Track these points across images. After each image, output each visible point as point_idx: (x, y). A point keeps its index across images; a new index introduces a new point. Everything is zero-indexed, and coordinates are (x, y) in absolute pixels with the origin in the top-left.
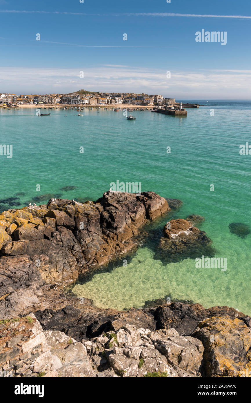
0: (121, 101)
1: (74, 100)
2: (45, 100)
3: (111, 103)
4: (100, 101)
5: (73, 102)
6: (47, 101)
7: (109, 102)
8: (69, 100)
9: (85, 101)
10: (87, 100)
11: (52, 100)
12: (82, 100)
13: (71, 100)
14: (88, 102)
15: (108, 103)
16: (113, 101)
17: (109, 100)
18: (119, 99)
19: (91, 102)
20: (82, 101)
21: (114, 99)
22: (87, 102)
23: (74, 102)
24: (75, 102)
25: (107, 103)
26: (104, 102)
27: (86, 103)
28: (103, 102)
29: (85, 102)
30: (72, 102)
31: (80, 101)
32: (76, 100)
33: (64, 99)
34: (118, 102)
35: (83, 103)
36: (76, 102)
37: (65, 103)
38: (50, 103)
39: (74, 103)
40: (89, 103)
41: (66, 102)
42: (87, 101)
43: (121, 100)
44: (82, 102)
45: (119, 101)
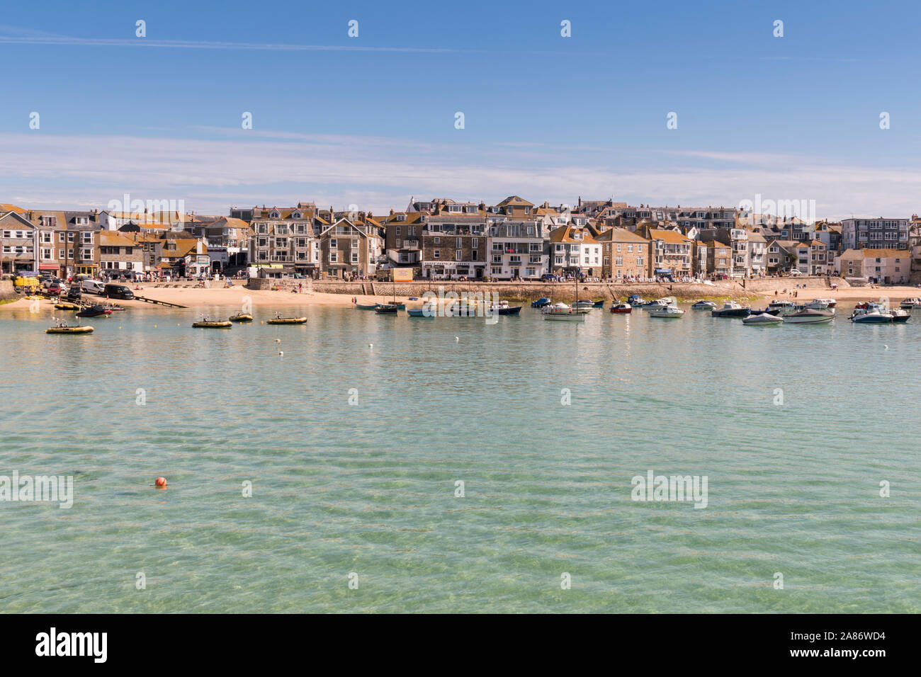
0: (761, 255)
1: (508, 245)
2: (302, 243)
3: (710, 270)
4: (661, 254)
5: (498, 259)
6: (314, 258)
7: (703, 264)
8: (467, 242)
9: (583, 255)
10: (592, 247)
11: (345, 247)
12: (568, 247)
13: (483, 242)
14: (600, 264)
15: (696, 270)
16: (721, 253)
17: (704, 251)
18: (751, 243)
19: (614, 258)
20: (563, 252)
22: (592, 264)
23: (506, 259)
24: (514, 262)
25: (690, 274)
27: (590, 272)
28: (673, 262)
29: (581, 263)
30: (489, 258)
31: (549, 250)
32: (523, 248)
33: (432, 234)
34: (746, 264)
35: (569, 271)
36: (525, 258)
37: (440, 270)
38: (332, 271)
39: (507, 270)
40: (606, 272)
41: (449, 265)
42: (592, 256)
43: (763, 251)
44: (564, 264)
45: (752, 254)
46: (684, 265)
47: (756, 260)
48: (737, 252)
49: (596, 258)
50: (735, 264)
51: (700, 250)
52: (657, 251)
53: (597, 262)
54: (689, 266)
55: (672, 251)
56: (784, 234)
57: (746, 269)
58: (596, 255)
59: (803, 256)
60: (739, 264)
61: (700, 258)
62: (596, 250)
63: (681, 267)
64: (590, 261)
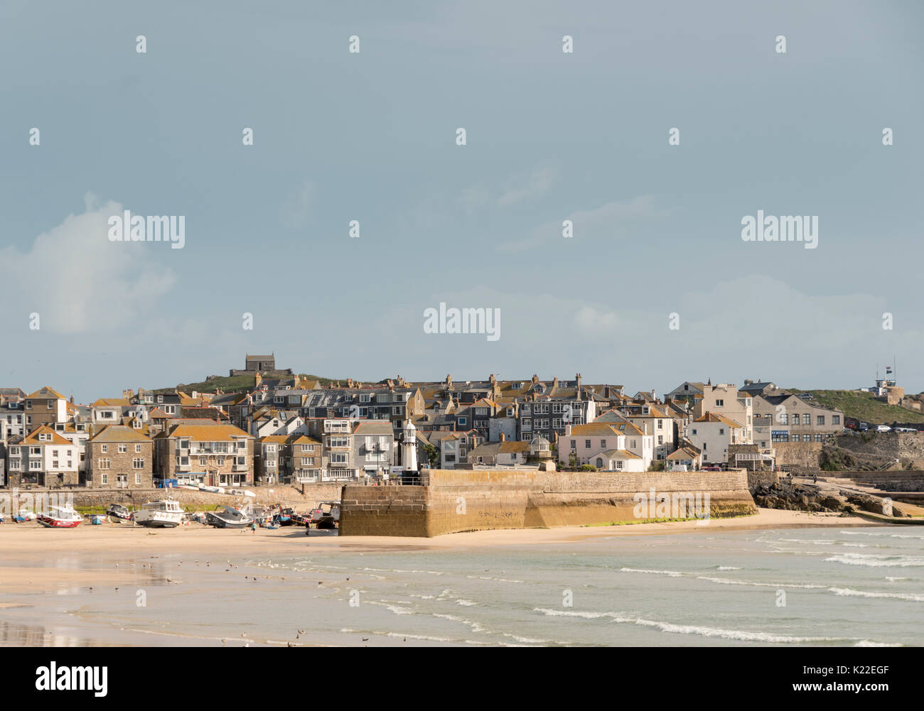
0: (378, 451)
3: (287, 472)
4: (184, 453)
7: (272, 464)
9: (50, 458)
10: (62, 449)
12: (25, 449)
14: (75, 468)
15: (259, 469)
16: (305, 450)
17: (272, 449)
18: (360, 438)
19: (98, 462)
20: (20, 455)
21: (316, 435)
22: (63, 468)
25: (250, 477)
26: (226, 468)
27: (60, 476)
28: (214, 464)
29: (47, 467)
31: (4, 454)
34: (350, 463)
35: (29, 476)
40: (84, 476)
42: (63, 459)
43: (384, 446)
44: (21, 469)
45: (363, 451)
46: (235, 467)
47: (371, 458)
48: (330, 449)
49: (70, 462)
50: (329, 465)
51: (264, 447)
52: (178, 452)
53: (70, 466)
54: (247, 468)
55: (209, 450)
56: (462, 421)
57: (353, 471)
58: (69, 458)
59: (450, 452)
60: (335, 464)
61: (265, 459)
62: (69, 453)
63: (230, 469)
64: (60, 465)
